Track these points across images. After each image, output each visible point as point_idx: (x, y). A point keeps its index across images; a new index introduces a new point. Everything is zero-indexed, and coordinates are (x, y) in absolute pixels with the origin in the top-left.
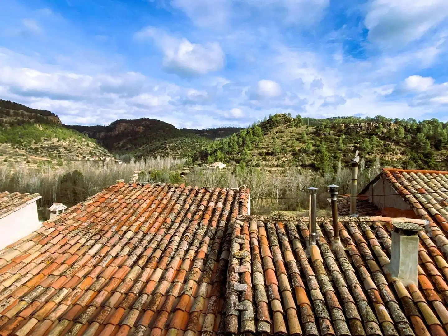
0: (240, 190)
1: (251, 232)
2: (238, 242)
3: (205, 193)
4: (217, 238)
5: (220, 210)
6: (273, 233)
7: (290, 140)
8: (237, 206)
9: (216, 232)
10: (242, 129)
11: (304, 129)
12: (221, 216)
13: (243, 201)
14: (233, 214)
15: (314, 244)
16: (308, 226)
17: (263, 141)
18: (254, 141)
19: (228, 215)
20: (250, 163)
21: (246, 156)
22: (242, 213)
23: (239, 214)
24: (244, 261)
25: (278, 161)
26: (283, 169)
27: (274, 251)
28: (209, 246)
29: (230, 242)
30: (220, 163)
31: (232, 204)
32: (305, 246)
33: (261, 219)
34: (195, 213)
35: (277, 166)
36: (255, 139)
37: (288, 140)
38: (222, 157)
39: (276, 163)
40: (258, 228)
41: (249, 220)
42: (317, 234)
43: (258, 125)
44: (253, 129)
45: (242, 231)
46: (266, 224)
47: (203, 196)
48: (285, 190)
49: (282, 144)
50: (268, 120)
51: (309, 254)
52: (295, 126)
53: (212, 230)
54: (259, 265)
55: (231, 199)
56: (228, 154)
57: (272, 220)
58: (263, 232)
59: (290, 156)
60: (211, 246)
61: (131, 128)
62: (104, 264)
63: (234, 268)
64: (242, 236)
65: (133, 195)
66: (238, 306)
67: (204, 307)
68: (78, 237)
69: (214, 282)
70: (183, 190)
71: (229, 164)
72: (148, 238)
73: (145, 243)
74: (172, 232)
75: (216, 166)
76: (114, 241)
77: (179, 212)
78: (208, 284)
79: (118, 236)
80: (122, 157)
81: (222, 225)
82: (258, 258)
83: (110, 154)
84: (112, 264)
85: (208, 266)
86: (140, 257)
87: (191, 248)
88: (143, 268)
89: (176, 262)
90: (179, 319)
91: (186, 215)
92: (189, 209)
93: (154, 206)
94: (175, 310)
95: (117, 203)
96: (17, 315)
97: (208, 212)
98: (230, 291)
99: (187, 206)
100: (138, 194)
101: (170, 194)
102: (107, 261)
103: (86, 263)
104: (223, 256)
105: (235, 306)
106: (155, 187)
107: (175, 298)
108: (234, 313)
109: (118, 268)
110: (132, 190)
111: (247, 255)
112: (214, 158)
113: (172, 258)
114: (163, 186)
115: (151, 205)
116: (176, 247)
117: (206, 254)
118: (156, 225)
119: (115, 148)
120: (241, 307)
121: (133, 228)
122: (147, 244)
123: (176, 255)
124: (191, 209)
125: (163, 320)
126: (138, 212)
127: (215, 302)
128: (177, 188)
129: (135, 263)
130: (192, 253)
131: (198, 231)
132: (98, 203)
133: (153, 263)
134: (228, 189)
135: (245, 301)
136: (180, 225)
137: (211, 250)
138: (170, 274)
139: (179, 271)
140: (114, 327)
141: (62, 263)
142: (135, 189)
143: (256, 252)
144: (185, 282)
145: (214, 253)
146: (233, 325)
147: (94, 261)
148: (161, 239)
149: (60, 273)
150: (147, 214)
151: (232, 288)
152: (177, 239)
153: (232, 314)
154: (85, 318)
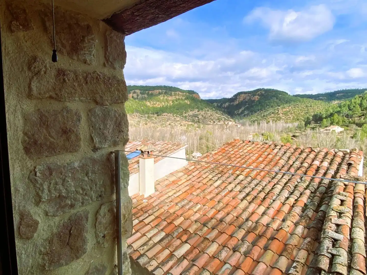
0: (351, 152)
1: (357, 191)
2: (340, 198)
3: (310, 152)
4: (318, 192)
5: (326, 169)
8: (345, 167)
9: (318, 188)
12: (325, 174)
13: (352, 162)
14: (339, 174)
19: (333, 174)
22: (350, 173)
24: (344, 216)
28: (309, 198)
29: (331, 197)
30: (337, 127)
31: (340, 164)
34: (298, 169)
38: (339, 121)
40: (366, 189)
45: (345, 189)
47: (308, 155)
53: (314, 185)
54: (361, 222)
55: (338, 160)
56: (348, 117)
60: (311, 198)
61: (248, 98)
62: (223, 194)
63: (331, 219)
64: (344, 193)
65: (245, 149)
66: (331, 250)
67: (299, 243)
68: (207, 174)
69: (311, 227)
70: (288, 148)
71: (349, 128)
72: (255, 182)
73: (252, 185)
74: (275, 181)
75: (331, 130)
76: (230, 180)
77: (283, 167)
78: (305, 227)
79: (233, 177)
80: (241, 121)
81: (325, 182)
82: (361, 216)
83: (231, 120)
84: (228, 195)
85: (306, 213)
86: (248, 195)
87: (292, 196)
88: (250, 203)
89: (277, 205)
90: (275, 246)
91: (289, 170)
92: (293, 164)
93: (261, 159)
94: (273, 238)
95: (233, 154)
96: (174, 213)
97: (311, 169)
98: (325, 236)
99: (291, 162)
100: (249, 149)
101: (275, 151)
102: (225, 193)
103: (212, 191)
104: (322, 208)
105: (328, 249)
106: (263, 144)
107: (274, 230)
108: (326, 254)
109: (232, 199)
110: (245, 146)
111: (348, 211)
112: (330, 122)
113: (274, 201)
114: (270, 144)
115: (259, 158)
116: (278, 193)
117: (305, 203)
118: (262, 173)
119: (235, 115)
120: (334, 252)
121: (244, 173)
122: (254, 187)
123: (277, 199)
124: (295, 165)
125: (263, 242)
126: (248, 162)
127: (309, 242)
128: (282, 146)
129: (244, 198)
130: (292, 200)
131: (299, 184)
132: (221, 153)
133: (258, 201)
134: (336, 150)
135: (339, 248)
136: (283, 176)
137: (311, 202)
138: (271, 212)
139: (278, 211)
140: (228, 236)
141: (198, 188)
142: (247, 145)
143: (359, 210)
144: (284, 221)
145: (314, 204)
146: (324, 264)
147: (217, 191)
148: (266, 185)
149: (197, 194)
150: (255, 165)
151: (327, 234)
152: (279, 187)
153: (324, 255)
154: (210, 225)
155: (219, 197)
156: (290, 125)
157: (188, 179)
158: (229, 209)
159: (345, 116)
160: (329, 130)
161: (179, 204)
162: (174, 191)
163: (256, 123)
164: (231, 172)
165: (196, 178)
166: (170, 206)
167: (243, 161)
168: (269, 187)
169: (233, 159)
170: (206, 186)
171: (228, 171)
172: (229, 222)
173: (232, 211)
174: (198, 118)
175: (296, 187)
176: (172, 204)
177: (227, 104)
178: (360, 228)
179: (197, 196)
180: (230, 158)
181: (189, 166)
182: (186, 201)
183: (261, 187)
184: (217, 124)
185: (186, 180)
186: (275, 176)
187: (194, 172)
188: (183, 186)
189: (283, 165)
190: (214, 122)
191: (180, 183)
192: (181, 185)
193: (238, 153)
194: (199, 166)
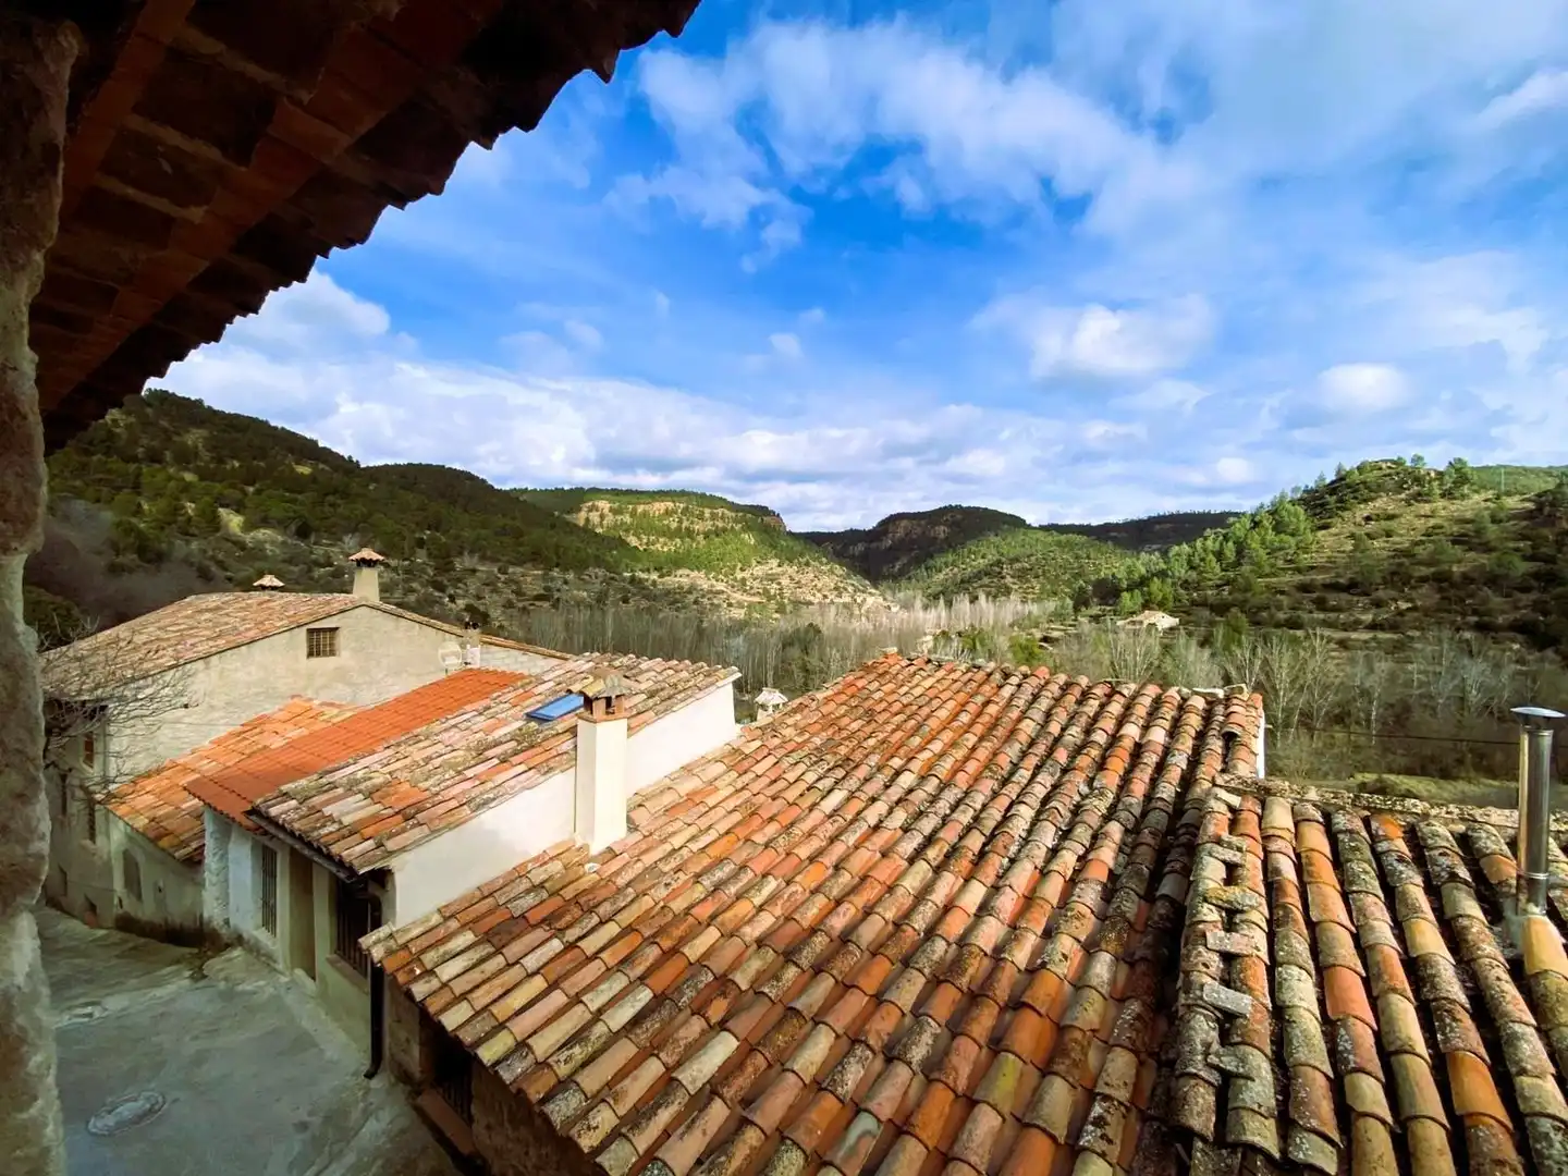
0: (1228, 698)
1: (1271, 832)
2: (1222, 857)
3: (1109, 696)
4: (1146, 831)
5: (1160, 750)
6: (1356, 849)
7: (1422, 542)
8: (1216, 744)
9: (1144, 814)
10: (1236, 515)
11: (1483, 504)
12: (1161, 767)
13: (1237, 730)
14: (1203, 768)
15: (1537, 913)
16: (1513, 844)
17: (1314, 547)
18: (1281, 549)
19: (1184, 767)
20: (1264, 614)
21: (1249, 595)
22: (1235, 767)
23: (1223, 771)
24: (1242, 921)
25: (1374, 610)
26: (1395, 637)
27: (1362, 911)
28: (1120, 850)
29: (1192, 851)
30: (1161, 614)
31: (1201, 737)
32: (1494, 914)
33: (1307, 797)
34: (1078, 750)
35: (1373, 626)
36: (1281, 541)
37: (1417, 544)
38: (1164, 598)
39: (1368, 617)
40: (1296, 824)
41: (1263, 795)
42: (1552, 879)
43: (1293, 502)
44: (1273, 513)
45: (1233, 825)
46: (1327, 817)
47: (1102, 706)
48: (1407, 709)
49: (1393, 557)
50: (1333, 482)
51: (1512, 945)
52: (1443, 496)
53: (1131, 805)
54: (1299, 945)
55: (1194, 722)
56: (1186, 589)
57: (1354, 805)
58: (1316, 838)
59: (1426, 596)
60: (1127, 849)
61: (919, 530)
62: (851, 838)
63: (1204, 936)
64: (1234, 839)
65: (917, 685)
66: (1218, 1055)
67: (1102, 1022)
68: (802, 767)
69: (1136, 957)
70: (1042, 682)
71: (1192, 618)
72: (950, 796)
73: (943, 806)
74: (1012, 790)
75: (1146, 623)
76: (872, 789)
77: (1032, 743)
78: (1117, 959)
79: (881, 779)
80: (901, 595)
81: (1164, 796)
82: (1295, 921)
83: (873, 591)
84: (866, 844)
85: (1119, 907)
86: (930, 840)
87: (1067, 844)
88: (938, 870)
89: (1023, 876)
90: (1028, 1033)
91: (1051, 751)
92: (1061, 736)
93: (965, 718)
94: (1016, 1004)
95: (881, 700)
96: (687, 911)
97: (1118, 751)
98: (1190, 1002)
99: (1055, 728)
100: (928, 683)
101: (1007, 691)
102: (858, 835)
103: (815, 828)
104: (1167, 887)
105: (1206, 1054)
106: (968, 670)
107: (1019, 970)
108: (1202, 1073)
109: (879, 855)
110: (915, 674)
111: (1254, 903)
112: (1140, 600)
113: (1012, 861)
114: (988, 670)
115: (957, 714)
116: (1024, 835)
117: (1110, 871)
118: (972, 766)
119: (885, 578)
120: (1229, 1064)
121: (916, 766)
122: (948, 812)
123: (1022, 855)
124: (1067, 738)
125: (984, 1020)
126: (927, 729)
127: (1138, 1017)
128: (1025, 676)
129: (919, 853)
130: (1068, 860)
131: (1087, 801)
132: (844, 697)
133: (963, 864)
134: (1185, 690)
135: (1242, 1047)
136: (1034, 776)
137: (1128, 864)
138: (1007, 903)
139: (1029, 900)
140: (867, 998)
141: (771, 819)
142: (922, 672)
143: (1289, 900)
144: (1049, 934)
145: (1139, 873)
146: (1200, 1110)
147: (830, 829)
148: (984, 806)
149: (766, 839)
150: (947, 736)
151: (1198, 993)
152: (1026, 813)
153: (1195, 1076)
154: (806, 957)
155: (838, 850)
156: (1034, 608)
157: (739, 785)
158: (869, 894)
159: (1181, 586)
160: (1141, 622)
161: (705, 877)
162: (693, 830)
163: (942, 601)
164: (874, 760)
165: (765, 781)
166: (675, 885)
167: (912, 723)
168: (995, 814)
169: (881, 718)
170: (795, 812)
171: (867, 756)
172: (870, 944)
173: (879, 900)
174: (779, 584)
175: (1077, 810)
176: (682, 877)
177: (860, 547)
178: (1301, 968)
179: (767, 846)
180: (870, 715)
181: (743, 739)
182: (728, 869)
183: (971, 813)
184: (832, 602)
185: (732, 789)
186: (1012, 774)
187: (758, 762)
188: (720, 811)
189: (1033, 735)
190: (825, 597)
191: (711, 801)
192: (714, 807)
193: (895, 697)
194: (776, 741)
